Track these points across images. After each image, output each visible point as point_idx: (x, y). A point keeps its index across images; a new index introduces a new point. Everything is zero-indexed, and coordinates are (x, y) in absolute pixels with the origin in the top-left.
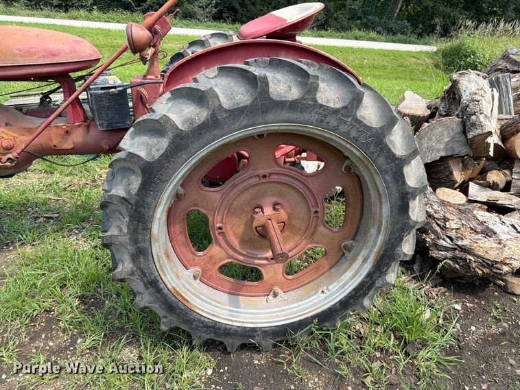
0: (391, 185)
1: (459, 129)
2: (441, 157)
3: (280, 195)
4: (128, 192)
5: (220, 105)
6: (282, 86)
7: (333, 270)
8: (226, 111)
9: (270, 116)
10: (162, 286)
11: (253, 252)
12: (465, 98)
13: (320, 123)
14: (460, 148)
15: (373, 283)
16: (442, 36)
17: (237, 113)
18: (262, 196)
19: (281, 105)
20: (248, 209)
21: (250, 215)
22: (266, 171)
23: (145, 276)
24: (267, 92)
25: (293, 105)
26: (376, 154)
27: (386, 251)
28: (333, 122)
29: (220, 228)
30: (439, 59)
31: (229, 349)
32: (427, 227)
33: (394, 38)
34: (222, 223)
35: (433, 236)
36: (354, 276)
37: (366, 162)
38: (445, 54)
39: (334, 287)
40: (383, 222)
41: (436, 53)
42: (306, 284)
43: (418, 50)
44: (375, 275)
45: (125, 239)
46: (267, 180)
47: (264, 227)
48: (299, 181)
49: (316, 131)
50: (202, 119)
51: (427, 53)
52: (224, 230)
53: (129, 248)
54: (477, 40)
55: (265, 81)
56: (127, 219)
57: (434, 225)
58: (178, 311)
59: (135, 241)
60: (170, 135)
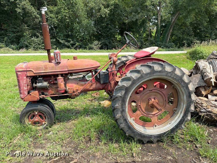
0: (186, 90)
1: (201, 78)
2: (197, 87)
3: (155, 95)
4: (122, 95)
5: (143, 73)
6: (157, 68)
7: (172, 118)
8: (145, 74)
9: (155, 74)
10: (128, 121)
11: (148, 113)
12: (201, 68)
13: (166, 75)
14: (203, 84)
15: (184, 120)
16: (188, 47)
17: (147, 74)
18: (151, 96)
19: (157, 72)
20: (147, 100)
21: (147, 102)
22: (151, 89)
23: (124, 118)
24: (154, 69)
25: (160, 72)
26: (181, 82)
27: (186, 109)
28: (170, 75)
29: (140, 106)
30: (188, 56)
31: (144, 143)
32: (197, 106)
33: (169, 49)
34: (140, 104)
35: (199, 109)
36: (179, 118)
37: (178, 84)
38: (190, 54)
39: (173, 122)
40: (185, 101)
41: (187, 53)
42: (164, 123)
43: (179, 53)
44: (185, 117)
45: (120, 107)
46: (152, 91)
47: (152, 104)
48: (160, 91)
49: (165, 77)
50: (139, 76)
51: (183, 54)
52: (141, 106)
53: (121, 109)
54: (202, 48)
55: (153, 67)
56: (121, 102)
57: (199, 106)
58: (131, 129)
59: (122, 107)
60: (132, 80)
